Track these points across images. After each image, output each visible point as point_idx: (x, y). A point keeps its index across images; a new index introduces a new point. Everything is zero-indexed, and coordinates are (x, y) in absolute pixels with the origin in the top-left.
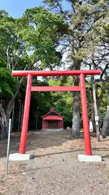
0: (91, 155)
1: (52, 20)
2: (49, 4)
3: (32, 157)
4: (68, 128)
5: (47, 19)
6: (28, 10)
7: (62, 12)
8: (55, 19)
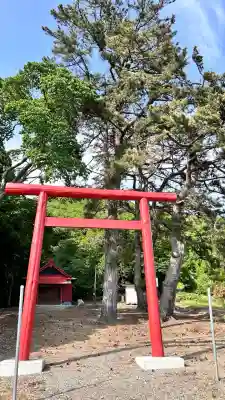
0: (163, 355)
1: (77, 90)
2: (64, 56)
3: (46, 368)
4: (81, 301)
5: (69, 87)
6: (30, 64)
7: (88, 75)
8: (83, 89)
